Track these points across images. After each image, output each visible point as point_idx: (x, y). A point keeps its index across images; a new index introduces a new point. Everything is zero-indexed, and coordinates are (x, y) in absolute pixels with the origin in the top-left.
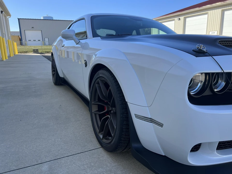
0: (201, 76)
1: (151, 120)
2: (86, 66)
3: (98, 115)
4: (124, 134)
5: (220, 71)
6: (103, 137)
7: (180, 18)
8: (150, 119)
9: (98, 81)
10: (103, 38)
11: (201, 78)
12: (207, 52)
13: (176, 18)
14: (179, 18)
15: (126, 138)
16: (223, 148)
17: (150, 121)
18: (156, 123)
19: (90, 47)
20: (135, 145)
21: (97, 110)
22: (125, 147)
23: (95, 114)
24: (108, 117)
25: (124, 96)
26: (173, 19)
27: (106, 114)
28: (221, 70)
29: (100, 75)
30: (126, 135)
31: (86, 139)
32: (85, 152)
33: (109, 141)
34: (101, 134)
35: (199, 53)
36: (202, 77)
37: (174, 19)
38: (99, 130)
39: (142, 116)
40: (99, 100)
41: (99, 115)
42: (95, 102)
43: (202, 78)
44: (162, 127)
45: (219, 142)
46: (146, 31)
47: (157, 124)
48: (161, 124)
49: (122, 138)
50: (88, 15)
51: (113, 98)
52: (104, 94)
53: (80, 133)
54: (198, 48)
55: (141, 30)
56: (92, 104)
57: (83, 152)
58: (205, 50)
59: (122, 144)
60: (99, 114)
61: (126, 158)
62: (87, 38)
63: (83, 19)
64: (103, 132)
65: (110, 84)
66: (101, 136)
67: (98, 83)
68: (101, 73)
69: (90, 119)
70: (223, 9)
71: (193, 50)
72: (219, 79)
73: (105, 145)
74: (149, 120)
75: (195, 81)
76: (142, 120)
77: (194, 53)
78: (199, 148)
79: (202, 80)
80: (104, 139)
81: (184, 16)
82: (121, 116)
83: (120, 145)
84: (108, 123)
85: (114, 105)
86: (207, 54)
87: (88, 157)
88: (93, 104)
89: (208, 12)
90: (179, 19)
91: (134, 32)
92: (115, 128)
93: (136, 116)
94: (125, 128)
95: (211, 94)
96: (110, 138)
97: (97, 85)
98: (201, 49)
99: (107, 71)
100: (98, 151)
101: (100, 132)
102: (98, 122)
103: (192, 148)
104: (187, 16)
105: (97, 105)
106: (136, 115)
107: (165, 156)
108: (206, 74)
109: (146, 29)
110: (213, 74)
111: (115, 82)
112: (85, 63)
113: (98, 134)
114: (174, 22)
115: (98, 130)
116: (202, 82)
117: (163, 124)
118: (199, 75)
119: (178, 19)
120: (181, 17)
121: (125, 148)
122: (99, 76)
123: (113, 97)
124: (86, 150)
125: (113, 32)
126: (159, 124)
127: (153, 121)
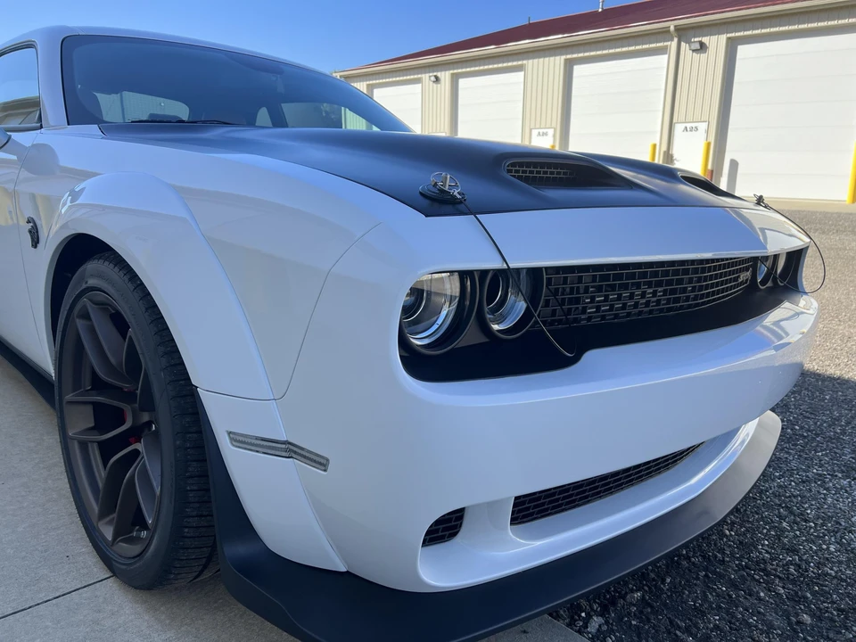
0: (447, 281)
1: (289, 450)
2: (35, 242)
3: (95, 445)
4: (194, 513)
5: (497, 264)
6: (116, 535)
7: (439, 74)
8: (283, 446)
9: (85, 306)
10: (112, 130)
11: (448, 286)
12: (460, 202)
13: (427, 75)
14: (435, 74)
15: (204, 527)
16: (535, 516)
17: (284, 454)
18: (305, 457)
19: (61, 164)
20: (235, 550)
21: (92, 425)
22: (204, 560)
23: (84, 446)
24: (136, 453)
25: (182, 363)
26: (416, 76)
27: (131, 440)
28: (501, 259)
29: (92, 282)
30: (201, 516)
31: (46, 551)
32: (38, 604)
33: (136, 549)
34: (110, 523)
35: (438, 203)
36: (451, 284)
37: (419, 76)
38: (97, 504)
39: (257, 438)
40: (98, 385)
41: (101, 445)
42: (81, 395)
43: (452, 287)
44: (325, 471)
45: (516, 498)
46: (326, 112)
47: (308, 462)
48: (322, 461)
49: (186, 530)
50: (51, 32)
51: (146, 374)
52: (113, 360)
53: (20, 529)
54: (436, 184)
55: (288, 109)
56: (64, 403)
57: (27, 606)
58: (456, 193)
59: (190, 550)
60: (98, 442)
61: (216, 602)
62: (41, 127)
63: (29, 45)
64: (115, 515)
65: (128, 316)
66: (108, 532)
67: (85, 316)
68: (93, 272)
69: (62, 468)
70: (569, 56)
71: (420, 193)
72: (510, 290)
73: (124, 567)
74: (281, 449)
75: (433, 298)
76: (257, 451)
77: (426, 202)
78: (461, 526)
79: (453, 294)
80: (122, 541)
81: (451, 72)
82: (178, 443)
83: (179, 559)
84: (132, 477)
85: (148, 404)
86: (461, 207)
87: (47, 627)
89: (525, 62)
90: (437, 79)
91: (263, 115)
92: (158, 491)
93: (231, 439)
94: (195, 488)
95: (483, 339)
96: (144, 534)
97: (80, 323)
98: (447, 188)
99: (115, 266)
100: (98, 593)
101: (102, 516)
102: (95, 470)
103: (428, 533)
104: (460, 71)
105: (89, 409)
106: (234, 433)
107: (348, 572)
108: (464, 275)
109: (325, 107)
110: (484, 273)
111: (147, 309)
112: (30, 232)
113: (95, 524)
114: (418, 86)
115: (95, 508)
116: (452, 299)
117: (328, 460)
118: (442, 278)
119: (433, 79)
120: (443, 73)
121: (205, 567)
122: (84, 286)
123: (145, 370)
124: (42, 596)
125: (181, 111)
126: (315, 461)
127: (295, 452)
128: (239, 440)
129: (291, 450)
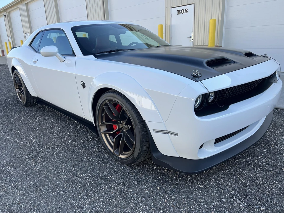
2: (84, 87)
8: (166, 131)
16: (218, 142)
18: (171, 133)
21: (106, 129)
25: (140, 115)
27: (118, 132)
42: (103, 123)
45: (216, 139)
48: (176, 134)
62: (75, 56)
76: (160, 133)
88: (101, 125)
107: (179, 157)
112: (82, 85)
117: (178, 134)
126: (174, 134)
127: (169, 133)
128: (155, 131)
129: (168, 132)
